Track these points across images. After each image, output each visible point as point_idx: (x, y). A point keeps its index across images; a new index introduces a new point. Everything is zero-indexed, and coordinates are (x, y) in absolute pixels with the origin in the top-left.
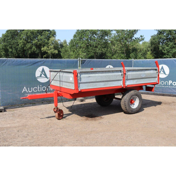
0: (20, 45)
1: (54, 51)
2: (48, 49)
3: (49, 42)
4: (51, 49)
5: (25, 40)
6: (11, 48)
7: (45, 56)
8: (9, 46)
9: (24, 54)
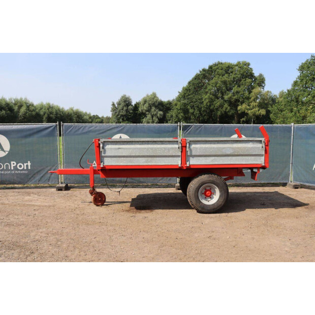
0: (205, 103)
1: (259, 110)
2: (248, 107)
3: (251, 96)
4: (253, 107)
5: (213, 95)
6: (192, 107)
7: (243, 119)
8: (190, 105)
9: (210, 117)
